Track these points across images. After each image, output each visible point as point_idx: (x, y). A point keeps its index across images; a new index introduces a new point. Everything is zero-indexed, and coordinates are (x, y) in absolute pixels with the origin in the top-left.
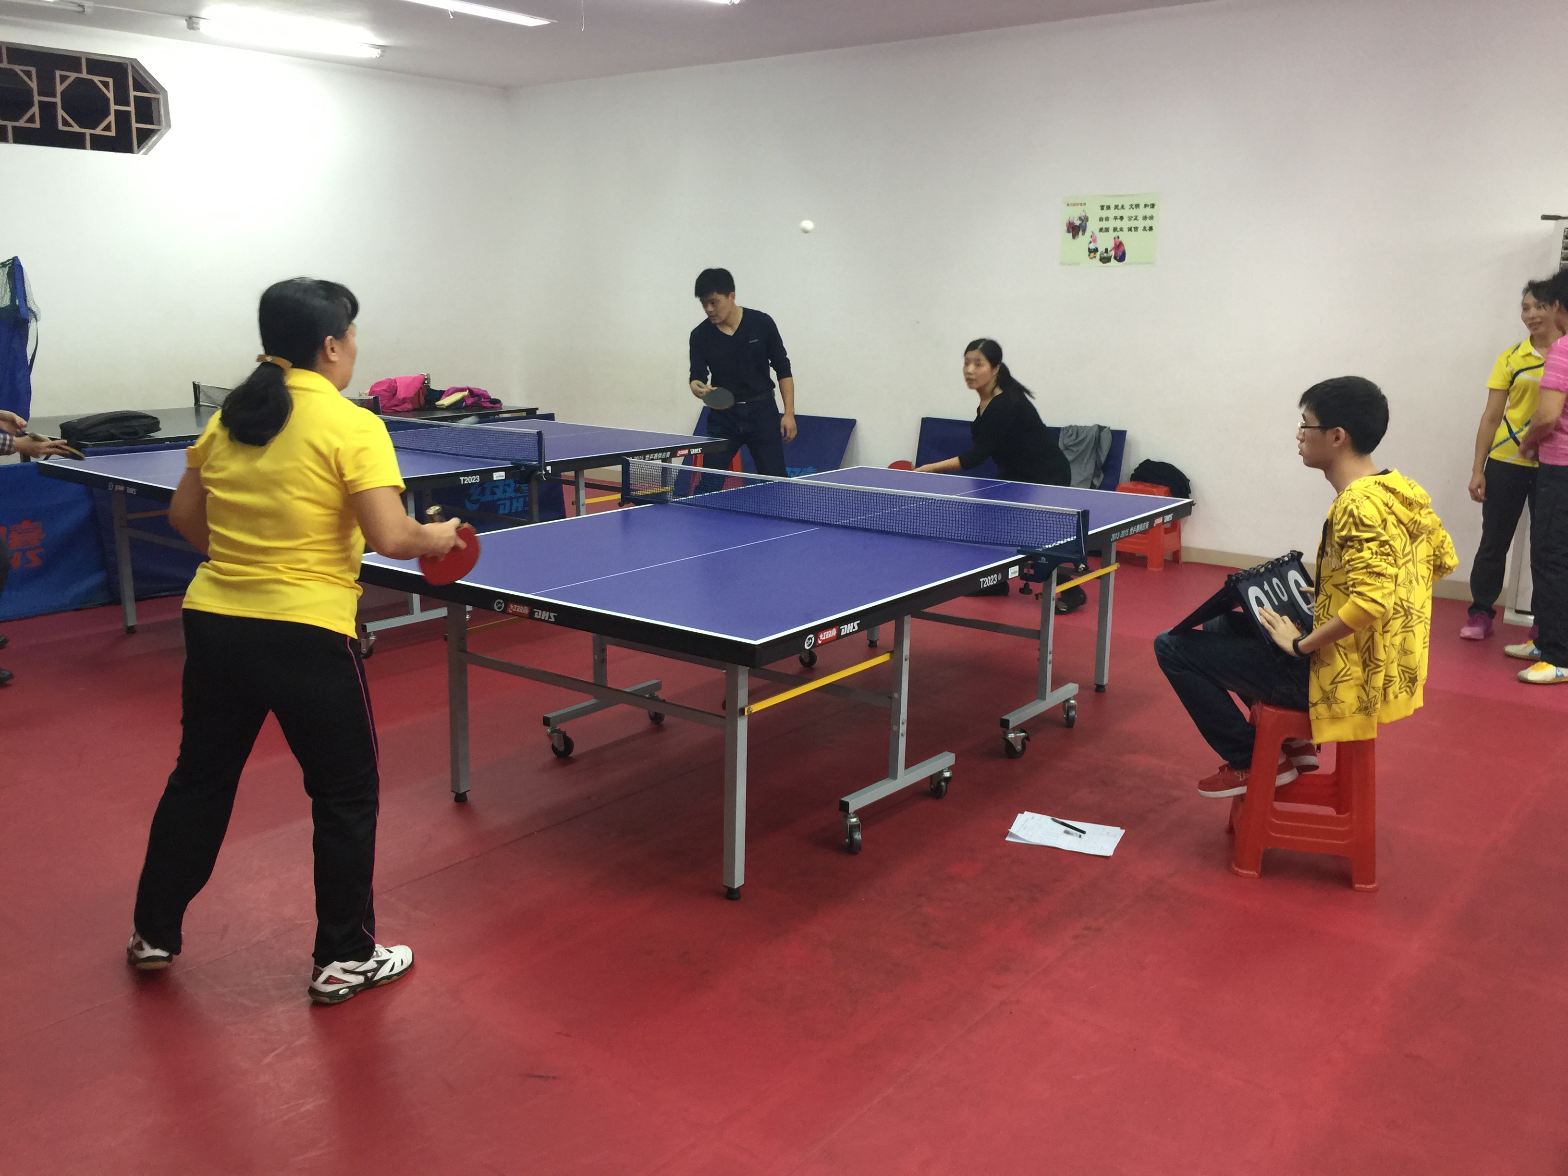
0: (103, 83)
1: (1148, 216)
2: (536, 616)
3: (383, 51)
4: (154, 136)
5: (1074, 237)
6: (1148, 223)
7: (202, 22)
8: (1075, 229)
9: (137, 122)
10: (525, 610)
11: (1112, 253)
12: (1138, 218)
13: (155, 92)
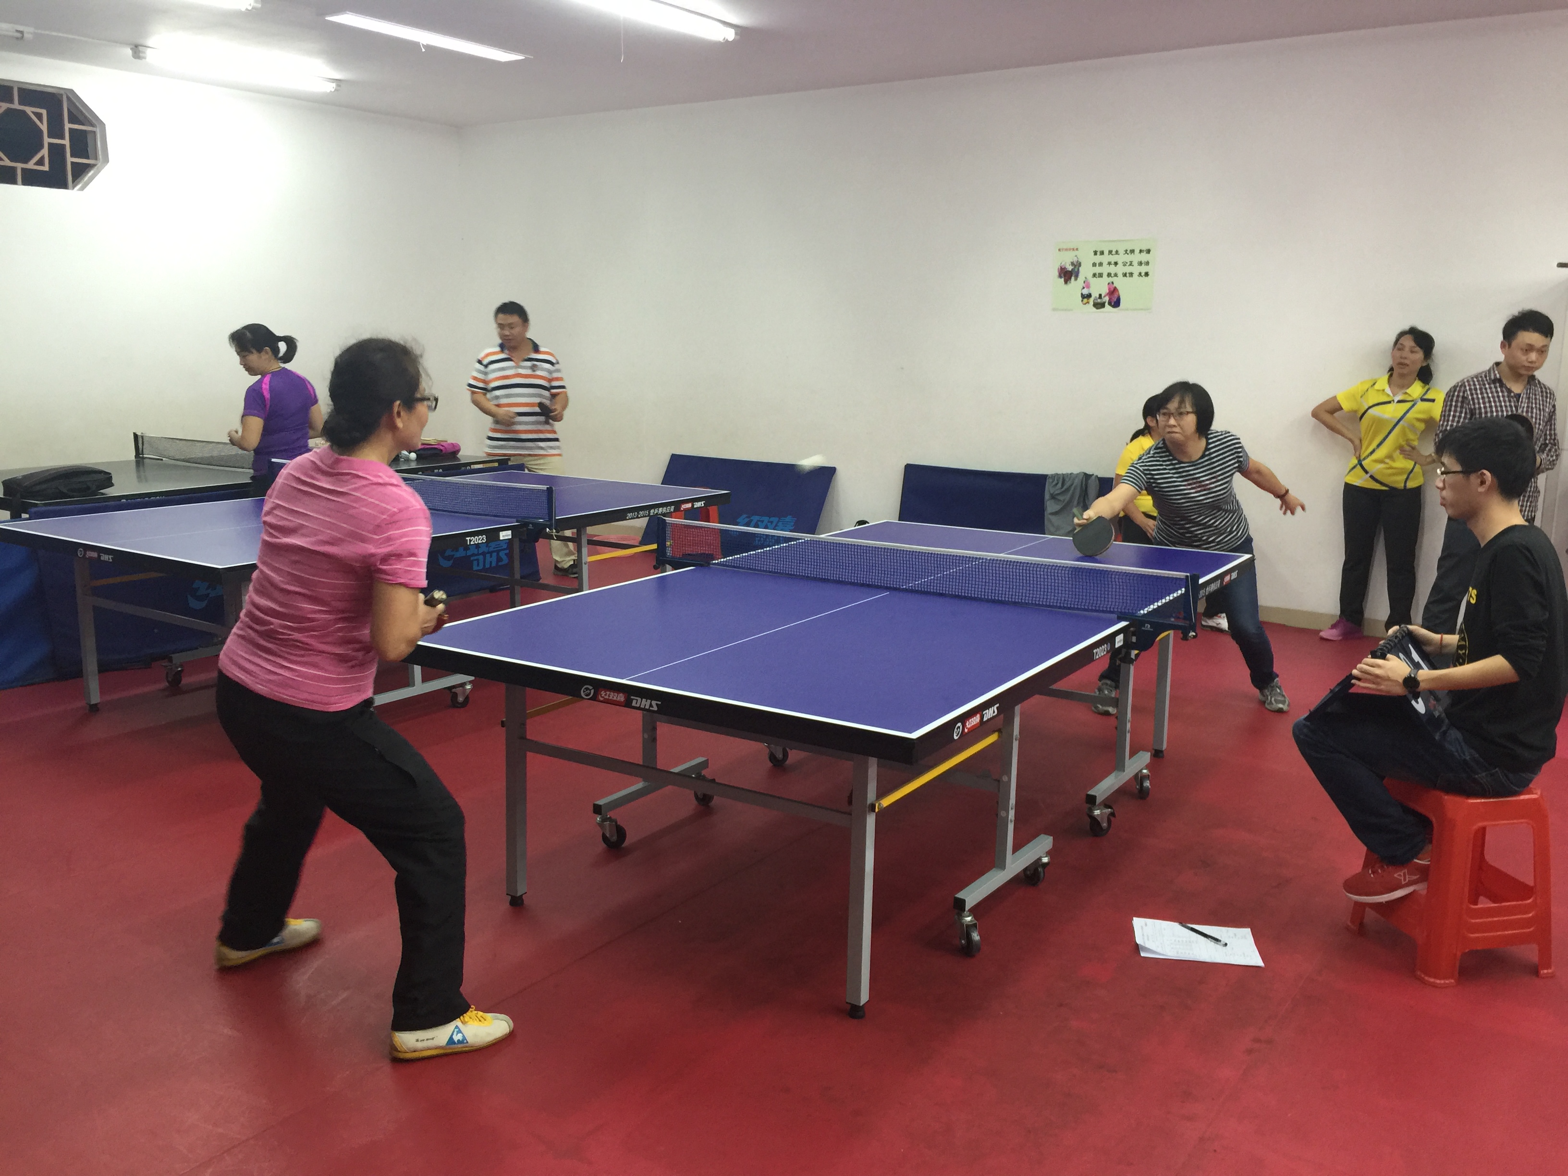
0: (36, 114)
1: (1143, 262)
2: (634, 704)
3: (338, 86)
4: (90, 171)
5: (1066, 282)
6: (1143, 269)
7: (149, 51)
8: (1067, 275)
9: (72, 156)
10: (621, 697)
11: (1107, 299)
12: (1133, 264)
13: (92, 125)
